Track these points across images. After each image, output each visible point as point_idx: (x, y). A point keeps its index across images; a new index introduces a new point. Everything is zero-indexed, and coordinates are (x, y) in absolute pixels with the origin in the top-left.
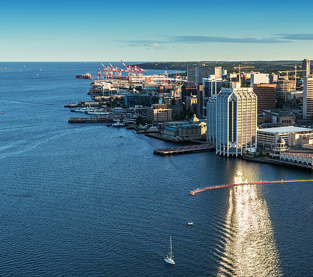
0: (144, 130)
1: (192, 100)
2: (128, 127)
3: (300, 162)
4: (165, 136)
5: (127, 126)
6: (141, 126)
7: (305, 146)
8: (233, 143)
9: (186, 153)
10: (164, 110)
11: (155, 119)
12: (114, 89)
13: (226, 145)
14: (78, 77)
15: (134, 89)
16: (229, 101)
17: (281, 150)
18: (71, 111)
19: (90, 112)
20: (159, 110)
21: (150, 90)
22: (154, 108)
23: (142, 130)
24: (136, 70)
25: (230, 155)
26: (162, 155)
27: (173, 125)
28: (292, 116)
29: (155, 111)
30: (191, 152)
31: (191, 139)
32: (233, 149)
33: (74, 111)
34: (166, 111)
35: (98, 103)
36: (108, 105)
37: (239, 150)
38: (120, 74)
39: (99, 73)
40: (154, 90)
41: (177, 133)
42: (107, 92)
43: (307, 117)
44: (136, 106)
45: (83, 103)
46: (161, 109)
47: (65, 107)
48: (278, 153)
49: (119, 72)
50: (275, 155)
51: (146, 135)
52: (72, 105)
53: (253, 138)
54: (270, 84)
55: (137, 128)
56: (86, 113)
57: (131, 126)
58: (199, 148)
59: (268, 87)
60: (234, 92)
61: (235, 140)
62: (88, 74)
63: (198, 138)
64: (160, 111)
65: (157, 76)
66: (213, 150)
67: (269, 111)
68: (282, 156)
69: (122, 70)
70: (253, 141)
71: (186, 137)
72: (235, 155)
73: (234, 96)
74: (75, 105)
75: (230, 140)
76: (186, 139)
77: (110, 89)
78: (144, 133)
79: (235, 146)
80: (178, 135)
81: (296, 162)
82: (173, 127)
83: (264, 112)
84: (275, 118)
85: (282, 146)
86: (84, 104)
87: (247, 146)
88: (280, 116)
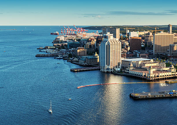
0: (72, 60)
3: (138, 75)
4: (80, 63)
5: (64, 59)
6: (70, 58)
7: (143, 67)
8: (108, 66)
9: (86, 71)
11: (78, 55)
13: (105, 67)
14: (52, 34)
15: (75, 40)
16: (106, 45)
17: (130, 69)
18: (40, 51)
19: (49, 51)
21: (84, 41)
22: (78, 49)
23: (70, 60)
24: (82, 30)
26: (74, 71)
27: (84, 57)
28: (146, 53)
29: (78, 51)
30: (89, 70)
31: (92, 64)
32: (108, 69)
33: (41, 51)
34: (84, 51)
35: (54, 47)
36: (59, 48)
37: (111, 69)
38: (74, 32)
39: (61, 31)
40: (86, 41)
41: (85, 61)
42: (62, 42)
43: (155, 54)
44: (72, 49)
45: (47, 47)
47: (37, 49)
48: (128, 70)
49: (73, 31)
50: (127, 71)
51: (71, 63)
52: (41, 48)
53: (119, 63)
54: (139, 37)
55: (68, 59)
56: (47, 52)
57: (66, 58)
58: (94, 68)
59: (137, 39)
60: (109, 41)
61: (109, 64)
62: (57, 32)
63: (95, 64)
64: (81, 51)
65: (92, 33)
66: (100, 69)
67: (136, 51)
68: (130, 72)
69: (75, 30)
70: (119, 65)
72: (109, 71)
74: (42, 48)
75: (107, 64)
76: (90, 64)
77: (64, 40)
78: (71, 61)
80: (86, 63)
81: (136, 74)
82: (83, 59)
83: (134, 51)
84: (138, 54)
85: (131, 67)
87: (115, 67)
88: (140, 53)
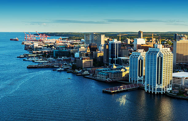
1: (98, 54)
2: (67, 71)
4: (98, 78)
6: (77, 71)
8: (159, 85)
10: (89, 60)
11: (84, 66)
12: (40, 47)
13: (155, 86)
14: (11, 40)
15: (53, 47)
16: (157, 57)
18: (24, 60)
19: (36, 60)
20: (85, 61)
21: (61, 48)
22: (82, 59)
25: (157, 93)
29: (84, 61)
31: (117, 80)
32: (159, 89)
33: (25, 60)
34: (89, 61)
41: (108, 76)
42: (37, 49)
43: (176, 65)
44: (63, 57)
46: (86, 60)
47: (17, 57)
51: (83, 77)
53: (171, 81)
55: (74, 71)
56: (34, 61)
57: (69, 70)
59: (147, 46)
60: (161, 51)
61: (161, 83)
62: (17, 38)
63: (120, 79)
71: (114, 79)
72: (161, 93)
73: (161, 54)
74: (23, 56)
76: (114, 80)
77: (38, 47)
79: (161, 87)
80: (109, 78)
82: (104, 73)
86: (28, 56)
87: (167, 87)
